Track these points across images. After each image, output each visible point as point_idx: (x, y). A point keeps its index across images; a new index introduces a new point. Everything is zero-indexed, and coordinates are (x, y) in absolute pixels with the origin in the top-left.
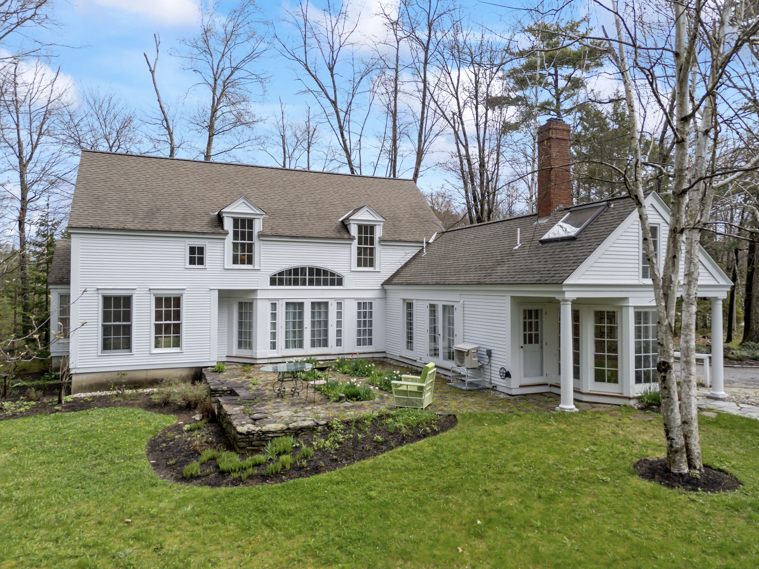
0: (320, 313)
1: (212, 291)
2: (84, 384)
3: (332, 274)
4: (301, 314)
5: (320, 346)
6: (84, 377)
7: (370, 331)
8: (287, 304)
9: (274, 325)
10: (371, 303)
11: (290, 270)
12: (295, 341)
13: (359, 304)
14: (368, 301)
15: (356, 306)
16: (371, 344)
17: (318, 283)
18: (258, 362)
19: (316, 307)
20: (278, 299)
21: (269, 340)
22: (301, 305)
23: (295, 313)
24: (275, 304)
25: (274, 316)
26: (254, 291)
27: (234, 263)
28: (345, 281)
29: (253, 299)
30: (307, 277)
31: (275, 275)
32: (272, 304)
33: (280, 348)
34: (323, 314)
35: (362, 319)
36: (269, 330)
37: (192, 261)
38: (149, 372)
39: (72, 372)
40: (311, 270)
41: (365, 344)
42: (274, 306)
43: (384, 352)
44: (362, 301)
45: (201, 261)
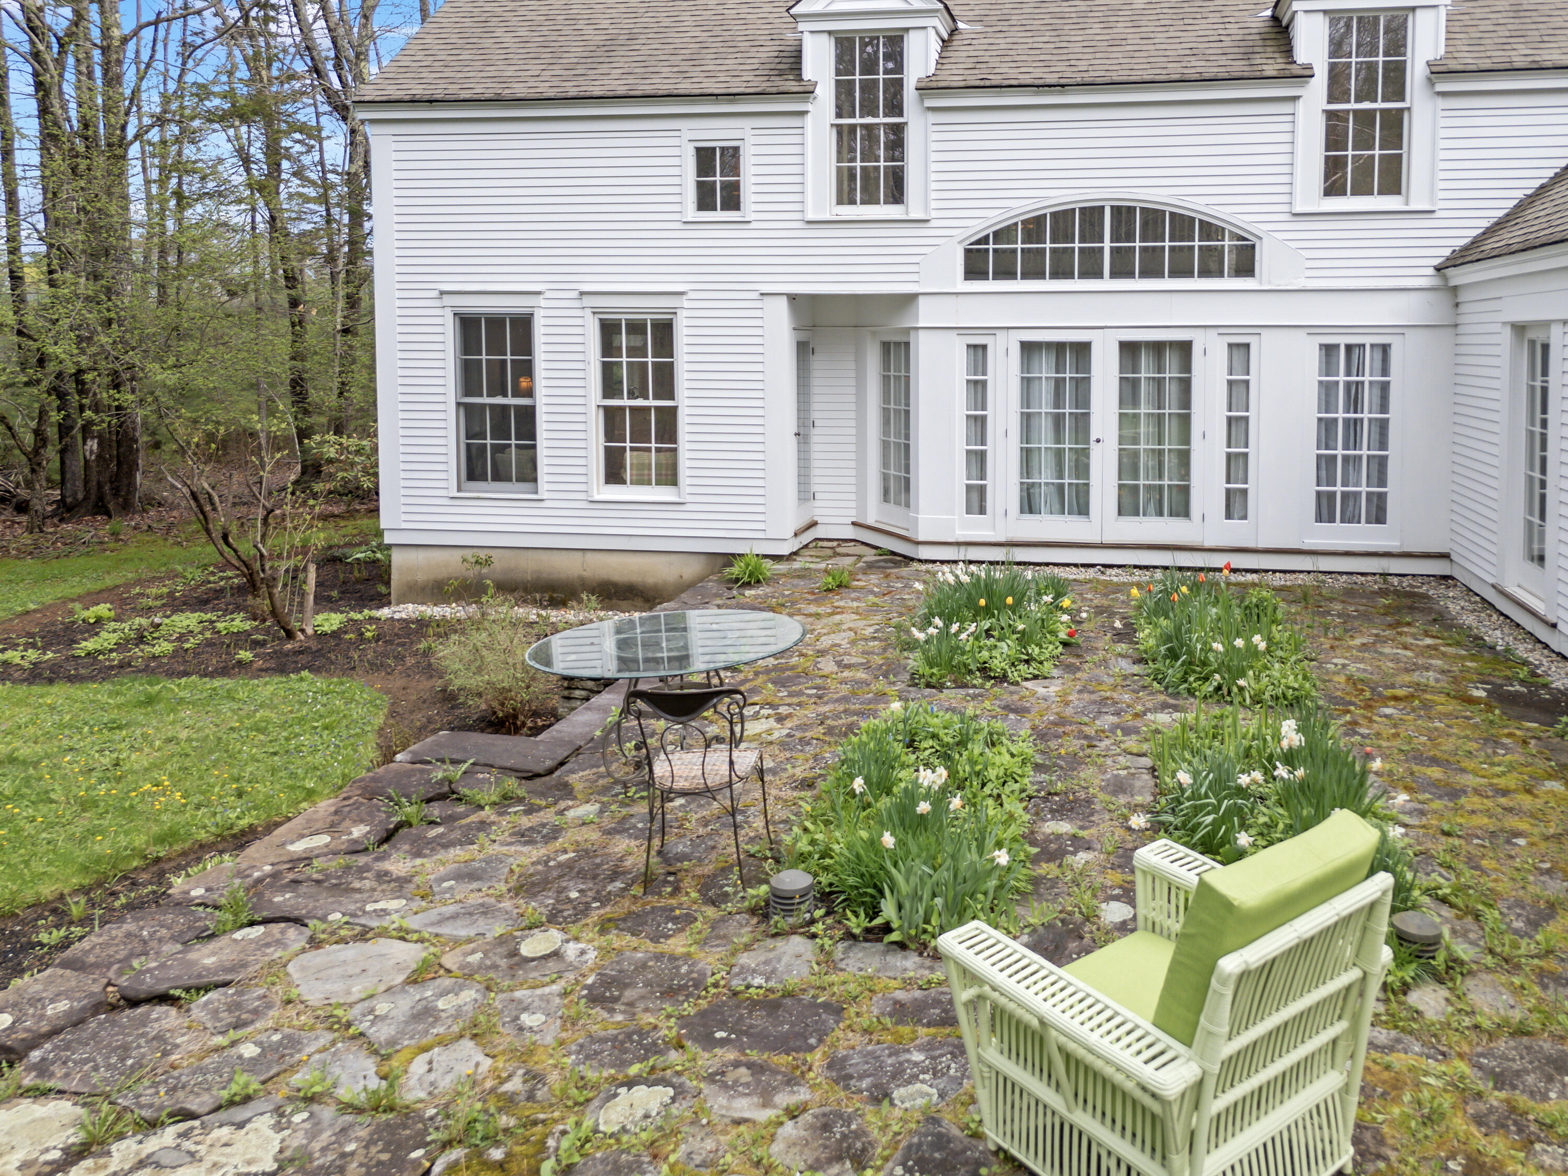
0: (1159, 383)
1: (766, 298)
2: (421, 577)
3: (1210, 230)
4: (1082, 387)
5: (1160, 514)
6: (421, 555)
7: (1380, 467)
8: (1028, 348)
9: (978, 425)
10: (1385, 349)
11: (1039, 221)
12: (1061, 487)
13: (1329, 350)
14: (1368, 340)
15: (1313, 358)
16: (1379, 515)
17: (1152, 270)
18: (925, 553)
19: (1144, 359)
20: (992, 330)
21: (960, 478)
22: (1082, 350)
23: (1059, 384)
24: (984, 347)
25: (978, 389)
26: (909, 300)
27: (840, 202)
28: (1264, 258)
29: (908, 330)
30: (1107, 245)
31: (985, 240)
32: (973, 347)
33: (1000, 511)
34: (1171, 391)
35: (1341, 415)
36: (960, 445)
37: (705, 201)
38: (589, 555)
39: (388, 539)
40: (1123, 214)
41: (1350, 518)
42: (978, 352)
43: (1445, 556)
44: (1343, 341)
45: (732, 201)
